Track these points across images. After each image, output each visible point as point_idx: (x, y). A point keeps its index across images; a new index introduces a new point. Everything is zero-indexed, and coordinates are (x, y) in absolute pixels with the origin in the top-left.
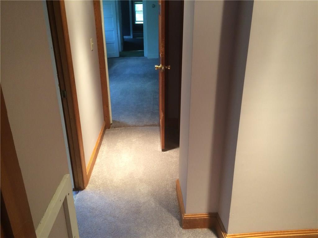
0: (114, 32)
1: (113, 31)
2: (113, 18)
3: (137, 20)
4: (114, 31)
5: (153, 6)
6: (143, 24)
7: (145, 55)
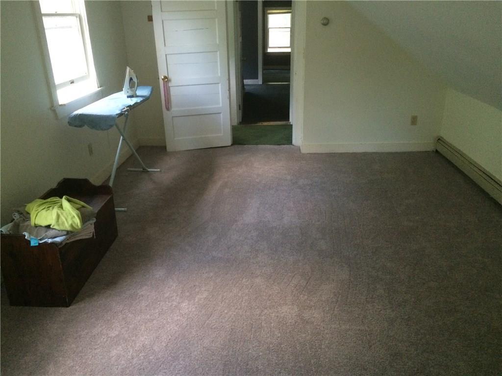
0: (220, 87)
1: (218, 83)
2: (218, 53)
3: (270, 46)
4: (220, 84)
5: (325, 21)
6: (290, 52)
7: (294, 142)
